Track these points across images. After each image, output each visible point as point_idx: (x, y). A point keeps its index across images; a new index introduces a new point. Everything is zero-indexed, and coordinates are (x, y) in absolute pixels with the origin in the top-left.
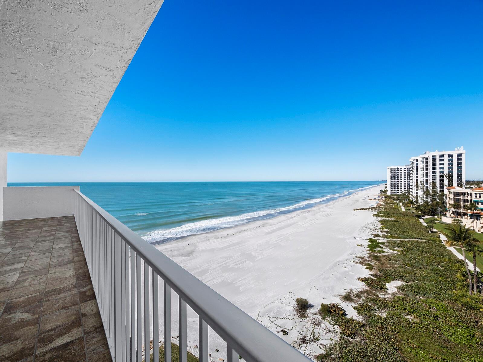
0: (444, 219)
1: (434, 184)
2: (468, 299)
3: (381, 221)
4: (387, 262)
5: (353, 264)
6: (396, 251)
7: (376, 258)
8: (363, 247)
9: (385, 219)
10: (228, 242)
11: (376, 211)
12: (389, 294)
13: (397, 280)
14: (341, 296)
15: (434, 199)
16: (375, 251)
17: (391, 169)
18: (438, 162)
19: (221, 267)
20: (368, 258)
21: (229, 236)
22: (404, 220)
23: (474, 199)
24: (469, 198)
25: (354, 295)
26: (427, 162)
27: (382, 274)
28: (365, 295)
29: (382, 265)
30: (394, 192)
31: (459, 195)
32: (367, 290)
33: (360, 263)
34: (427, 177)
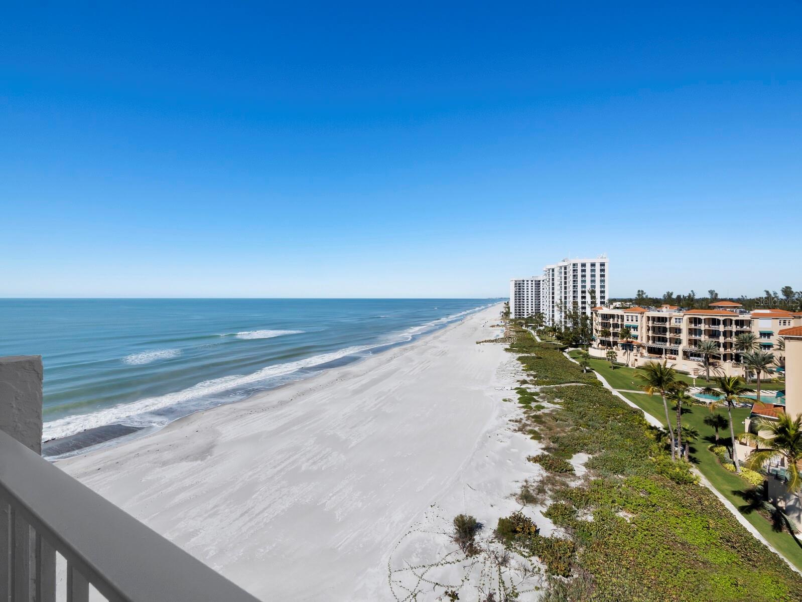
0: (592, 352)
1: (575, 303)
2: (678, 470)
3: (519, 359)
4: (553, 423)
5: (509, 433)
6: (558, 405)
7: (538, 419)
8: (512, 404)
9: (523, 355)
10: (285, 417)
11: (507, 343)
12: (579, 478)
13: (579, 452)
14: (517, 496)
15: (576, 323)
16: (531, 408)
17: (516, 281)
18: (579, 274)
19: (282, 473)
20: (526, 420)
21: (282, 403)
22: (547, 355)
23: (626, 323)
24: (620, 323)
25: (534, 490)
26: (565, 273)
27: (556, 445)
28: (550, 486)
29: (550, 430)
30: (520, 315)
31: (607, 317)
32: (547, 476)
33: (520, 430)
34: (565, 293)
